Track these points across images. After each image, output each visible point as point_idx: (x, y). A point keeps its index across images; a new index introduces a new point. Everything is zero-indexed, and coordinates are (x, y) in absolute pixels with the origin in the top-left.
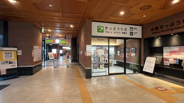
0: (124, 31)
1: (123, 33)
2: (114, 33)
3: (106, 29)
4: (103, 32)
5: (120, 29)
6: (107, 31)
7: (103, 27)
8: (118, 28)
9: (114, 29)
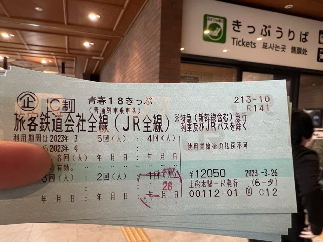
0: (297, 43)
1: (293, 49)
2: (265, 46)
3: (236, 28)
4: (223, 41)
5: (286, 33)
6: (239, 36)
7: (225, 20)
8: (279, 30)
9: (266, 32)
